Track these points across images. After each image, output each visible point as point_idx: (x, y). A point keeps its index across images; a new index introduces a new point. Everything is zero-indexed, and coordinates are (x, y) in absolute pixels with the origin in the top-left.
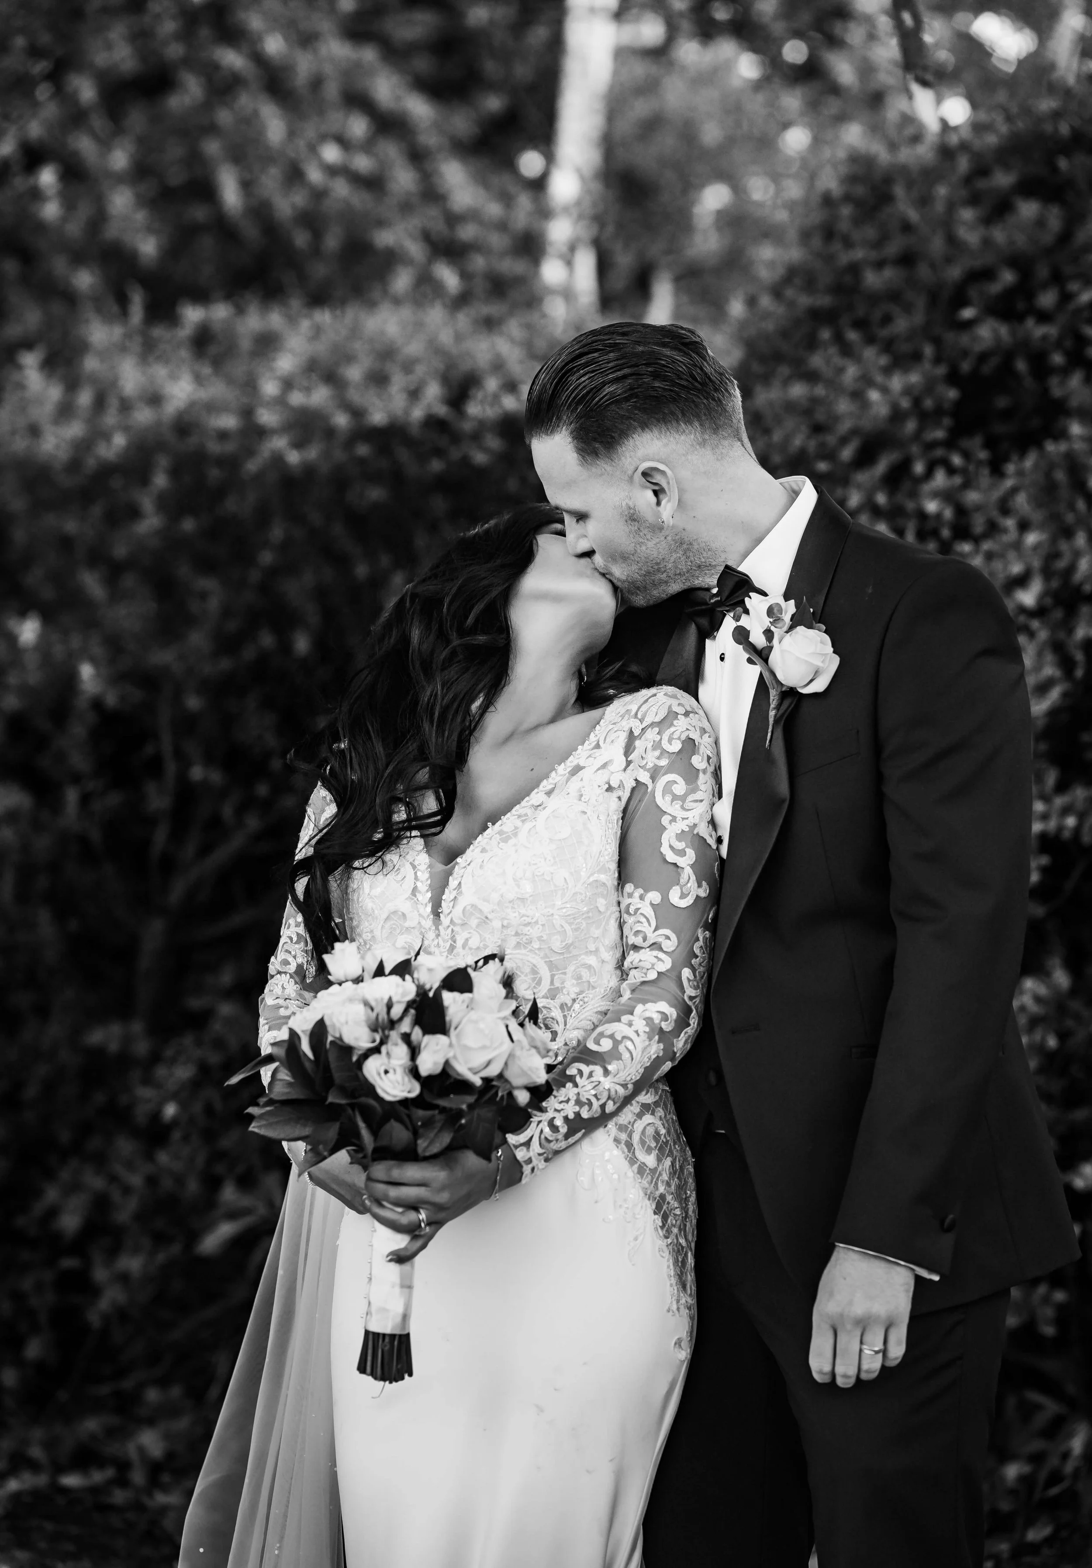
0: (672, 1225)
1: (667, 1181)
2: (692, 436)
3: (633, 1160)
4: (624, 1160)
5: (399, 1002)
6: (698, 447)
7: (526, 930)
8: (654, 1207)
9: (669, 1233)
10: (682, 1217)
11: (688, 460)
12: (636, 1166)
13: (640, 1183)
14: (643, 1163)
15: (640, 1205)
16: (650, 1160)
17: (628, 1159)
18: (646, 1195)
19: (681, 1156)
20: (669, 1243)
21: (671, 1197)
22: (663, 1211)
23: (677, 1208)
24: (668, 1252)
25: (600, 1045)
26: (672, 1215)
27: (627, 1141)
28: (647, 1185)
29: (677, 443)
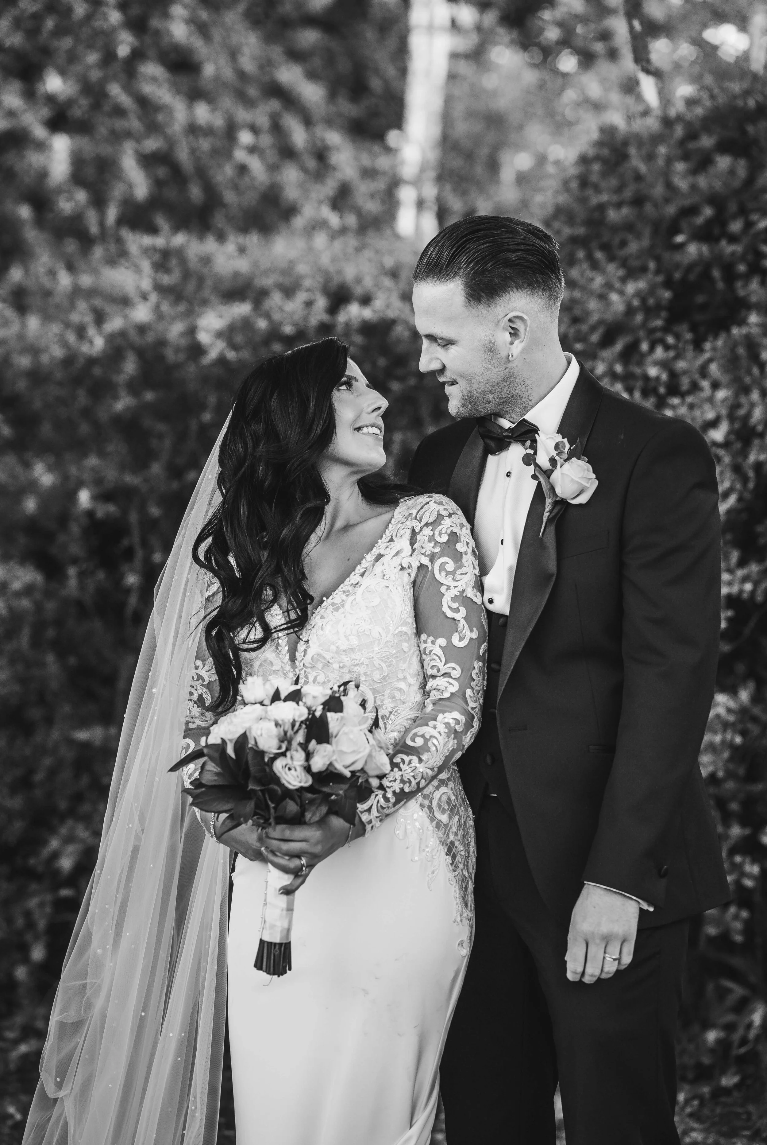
0: (459, 862)
1: (455, 832)
3: (432, 818)
4: (427, 818)
7: (355, 669)
8: (446, 850)
9: (456, 868)
10: (466, 856)
12: (435, 822)
13: (437, 834)
14: (440, 820)
15: (437, 849)
16: (444, 818)
17: (430, 818)
18: (441, 842)
19: (465, 815)
20: (456, 874)
21: (458, 842)
22: (453, 852)
23: (462, 850)
24: (455, 881)
25: (416, 742)
26: (459, 855)
27: (429, 806)
28: (442, 836)
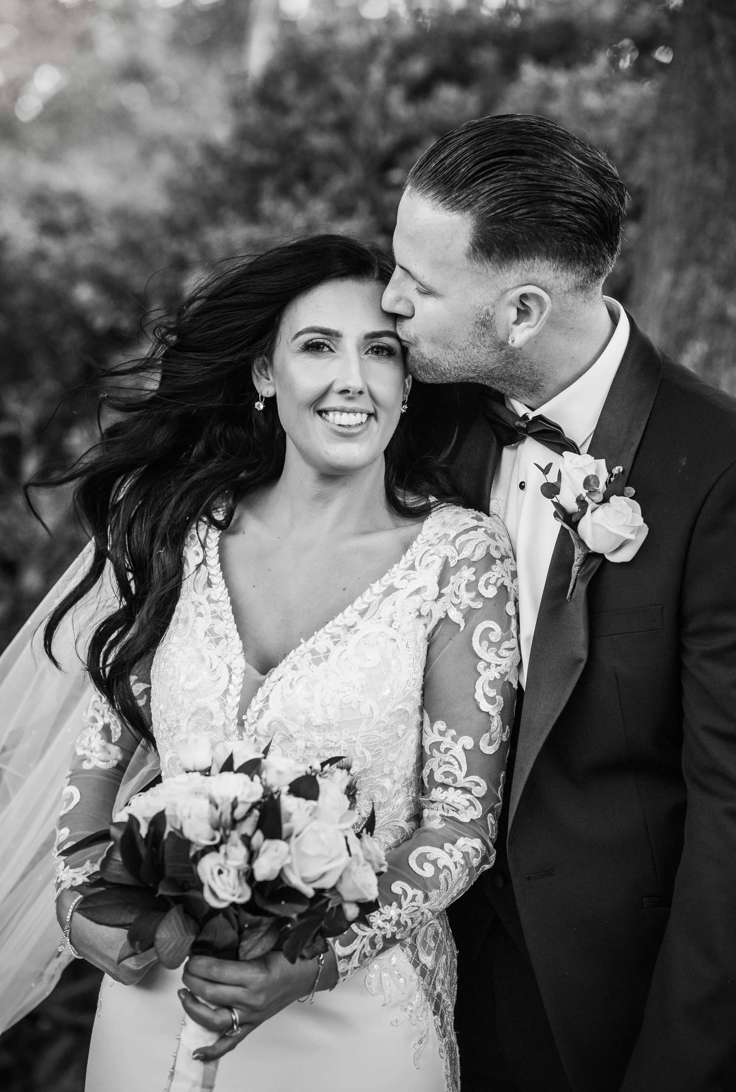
1: (442, 979)
3: (416, 964)
4: (410, 965)
5: (244, 803)
9: (445, 1032)
12: (419, 969)
13: (422, 984)
14: (425, 965)
16: (430, 961)
17: (412, 963)
24: (446, 1052)
25: (424, 869)
27: (411, 944)
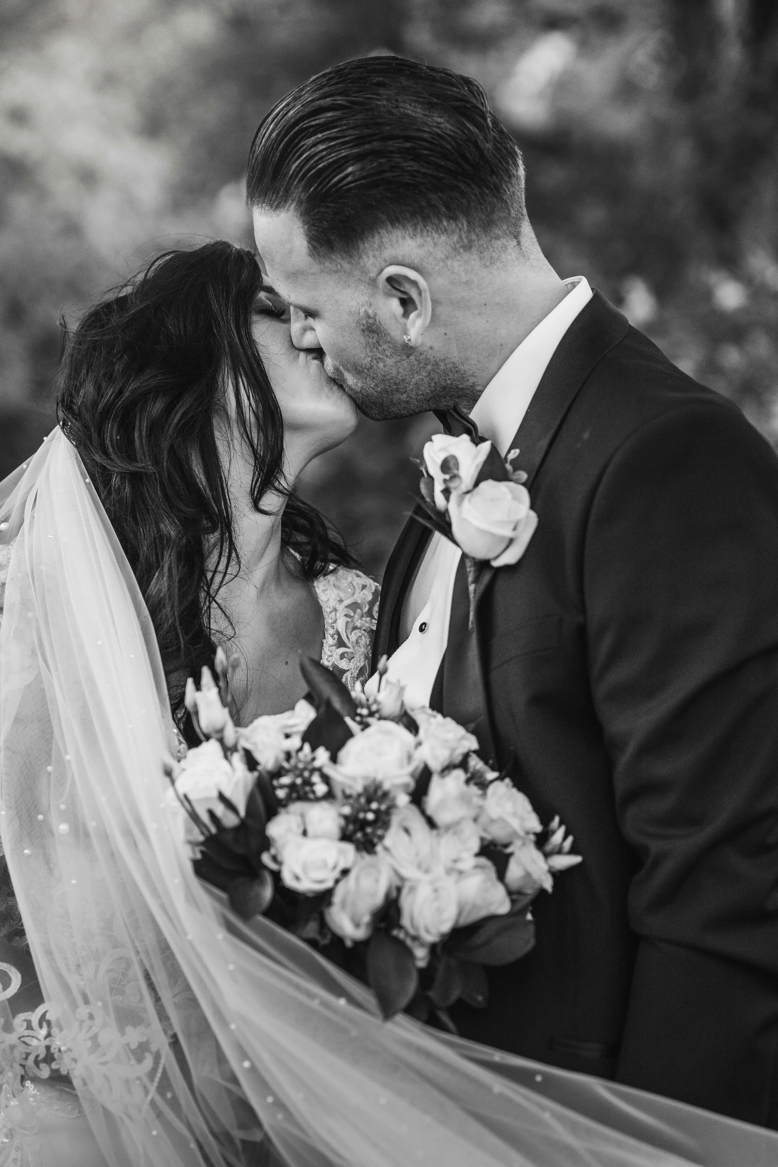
2: (456, 238)
6: (461, 250)
11: (447, 266)
29: (435, 244)
